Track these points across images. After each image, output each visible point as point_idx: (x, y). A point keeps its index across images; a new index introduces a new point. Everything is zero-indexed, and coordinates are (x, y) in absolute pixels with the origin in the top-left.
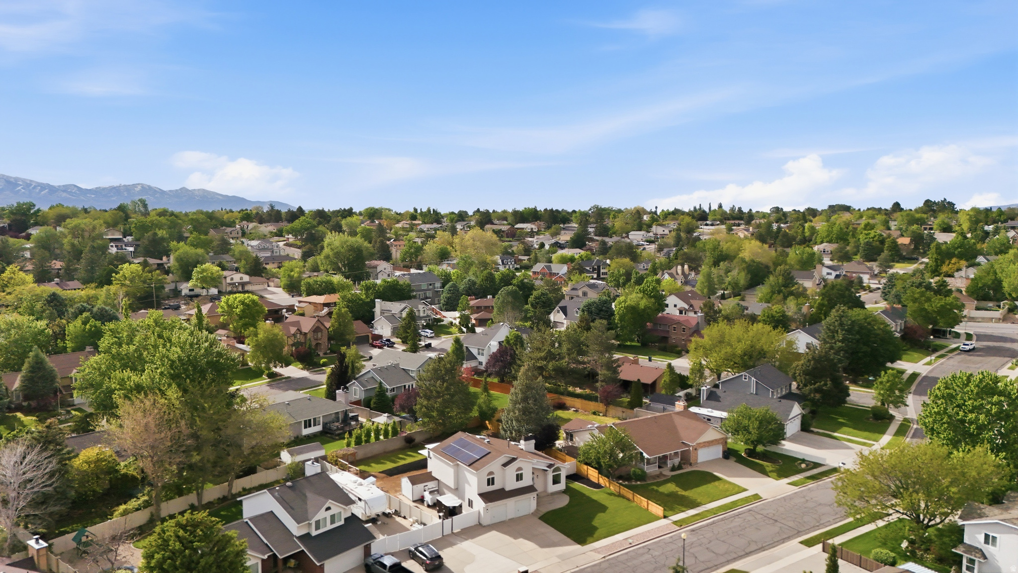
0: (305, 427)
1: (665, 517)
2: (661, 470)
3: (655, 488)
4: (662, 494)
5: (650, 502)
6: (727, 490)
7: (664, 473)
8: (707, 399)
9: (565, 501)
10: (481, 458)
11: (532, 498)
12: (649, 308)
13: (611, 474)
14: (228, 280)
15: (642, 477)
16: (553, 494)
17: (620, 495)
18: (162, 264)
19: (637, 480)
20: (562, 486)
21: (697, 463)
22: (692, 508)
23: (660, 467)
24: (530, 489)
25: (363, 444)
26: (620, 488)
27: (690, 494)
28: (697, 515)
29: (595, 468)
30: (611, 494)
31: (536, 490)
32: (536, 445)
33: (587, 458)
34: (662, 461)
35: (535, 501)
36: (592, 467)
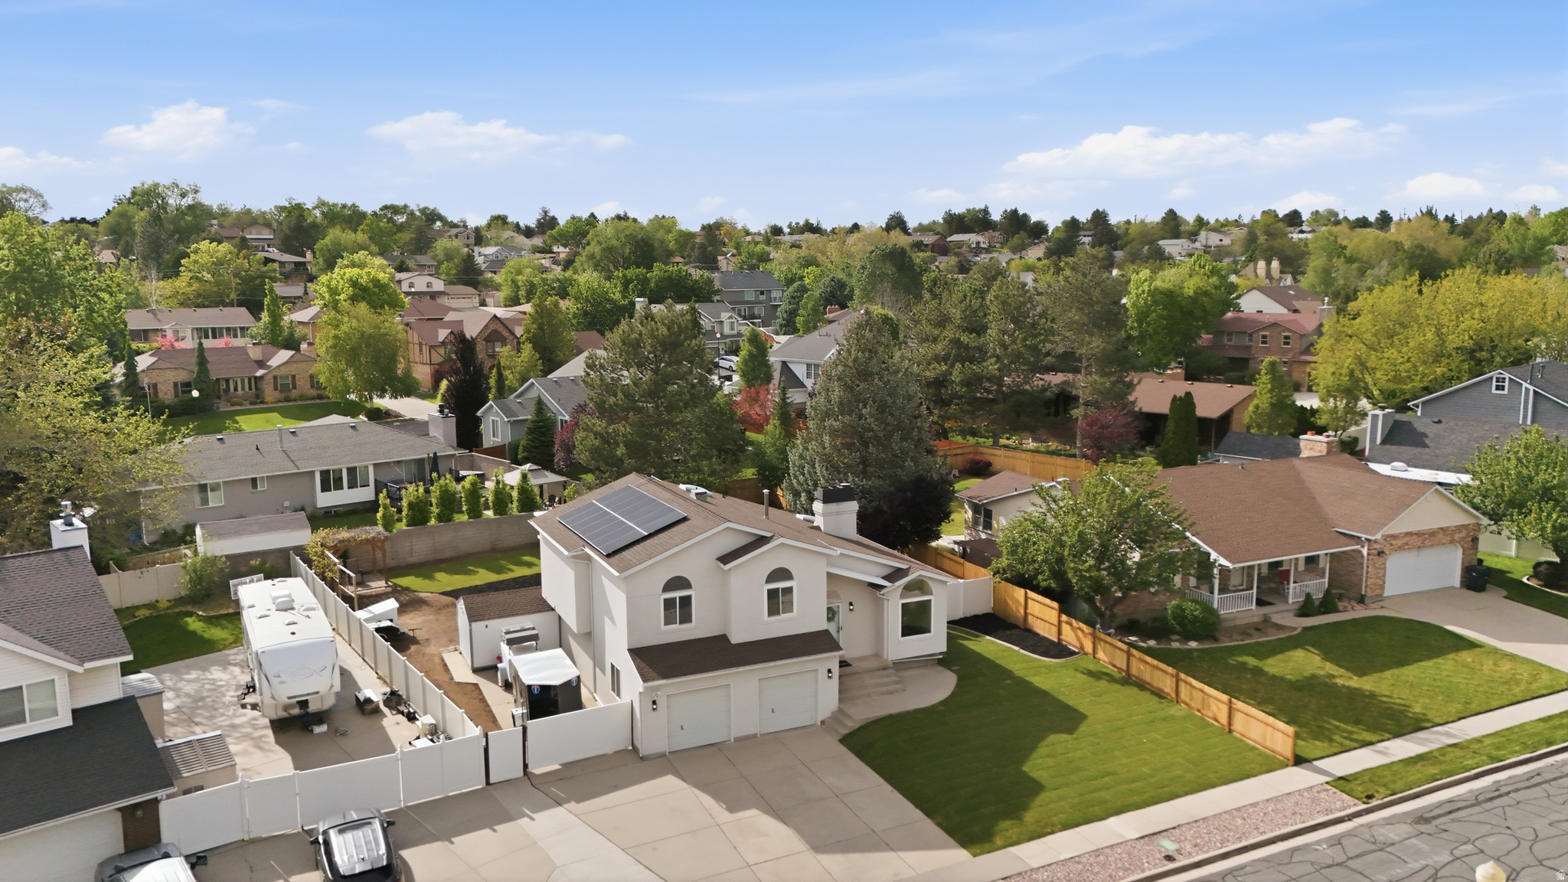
0: (325, 488)
1: (1299, 761)
2: (1266, 610)
3: (1251, 661)
4: (1276, 680)
5: (1239, 704)
6: (1513, 680)
7: (1276, 619)
8: (1383, 442)
9: (941, 687)
10: (650, 536)
11: (822, 673)
12: (1206, 293)
13: (1101, 615)
14: (405, 287)
15: (1206, 626)
16: (901, 665)
17: (1128, 680)
18: (304, 264)
19: (1186, 637)
20: (934, 641)
21: (1380, 598)
22: (1398, 735)
23: (1260, 603)
24: (817, 643)
25: (433, 522)
26: (1129, 655)
27: (1384, 684)
28: (1420, 758)
29: (1047, 593)
30: (1096, 675)
31: (838, 648)
32: (861, 516)
33: (1022, 562)
34: (1274, 580)
35: (835, 682)
36: (1036, 589)
